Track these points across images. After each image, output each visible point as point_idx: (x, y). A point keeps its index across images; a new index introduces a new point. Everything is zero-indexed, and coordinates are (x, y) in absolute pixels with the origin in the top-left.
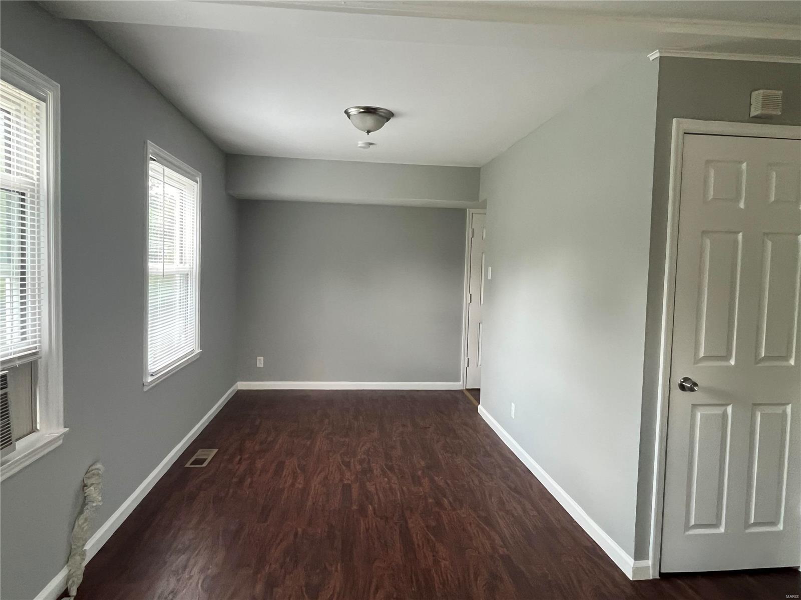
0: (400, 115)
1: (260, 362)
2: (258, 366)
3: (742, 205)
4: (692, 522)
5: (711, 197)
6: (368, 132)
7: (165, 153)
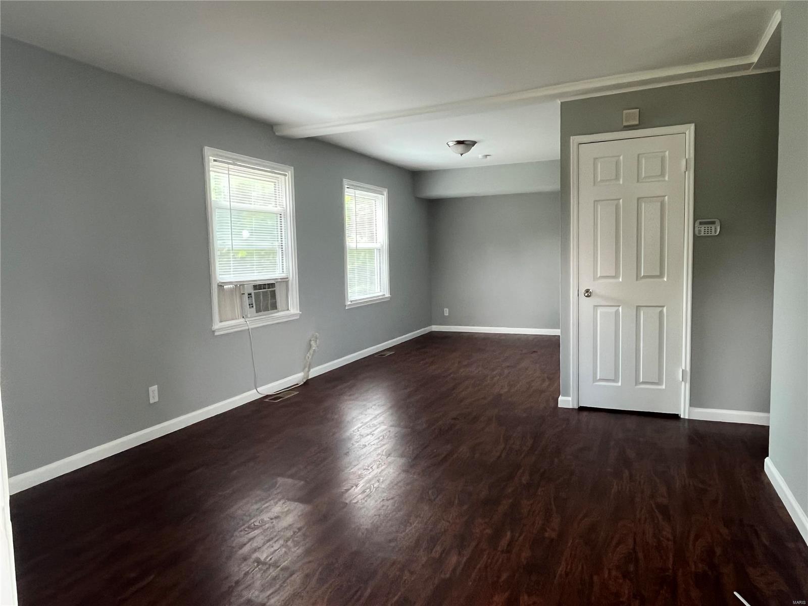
0: (479, 142)
1: (446, 312)
2: (445, 315)
3: (621, 182)
4: (598, 378)
5: (599, 180)
6: (462, 155)
7: (354, 183)
